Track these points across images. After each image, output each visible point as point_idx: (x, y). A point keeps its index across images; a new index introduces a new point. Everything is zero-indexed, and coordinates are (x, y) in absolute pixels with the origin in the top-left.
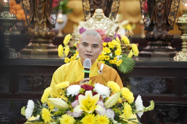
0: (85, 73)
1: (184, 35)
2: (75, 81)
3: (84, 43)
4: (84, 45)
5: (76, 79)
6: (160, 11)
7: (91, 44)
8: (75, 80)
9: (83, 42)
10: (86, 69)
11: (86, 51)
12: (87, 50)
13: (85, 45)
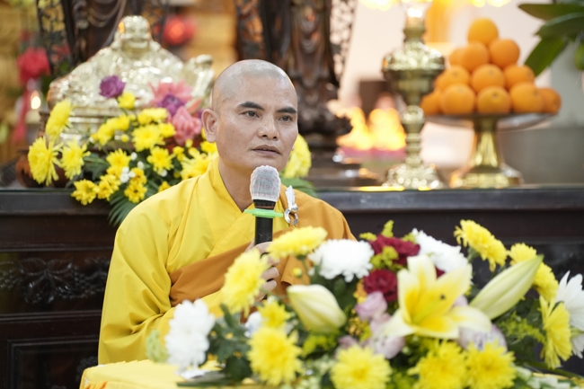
0: (259, 220)
1: (413, 111)
2: (208, 254)
3: (248, 105)
4: (244, 113)
5: (212, 248)
6: (308, 36)
7: (273, 110)
8: (208, 250)
9: (244, 102)
10: (260, 204)
11: (256, 134)
12: (262, 133)
13: (252, 114)
